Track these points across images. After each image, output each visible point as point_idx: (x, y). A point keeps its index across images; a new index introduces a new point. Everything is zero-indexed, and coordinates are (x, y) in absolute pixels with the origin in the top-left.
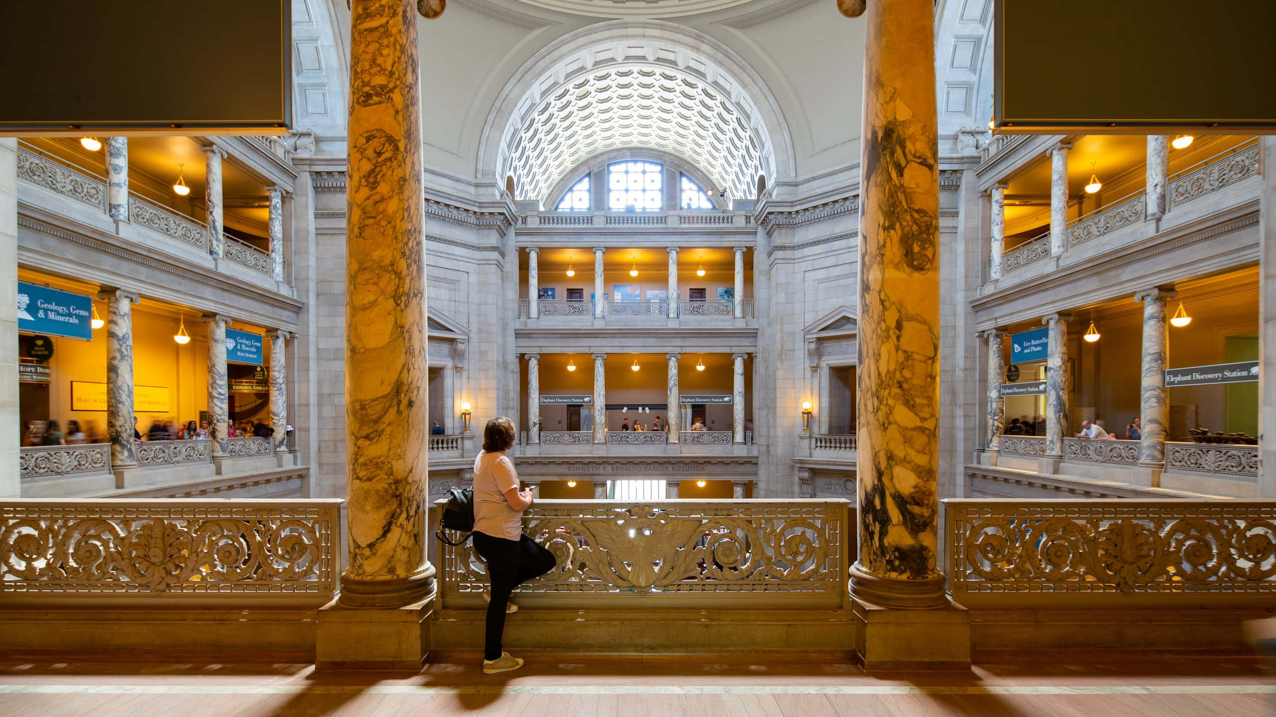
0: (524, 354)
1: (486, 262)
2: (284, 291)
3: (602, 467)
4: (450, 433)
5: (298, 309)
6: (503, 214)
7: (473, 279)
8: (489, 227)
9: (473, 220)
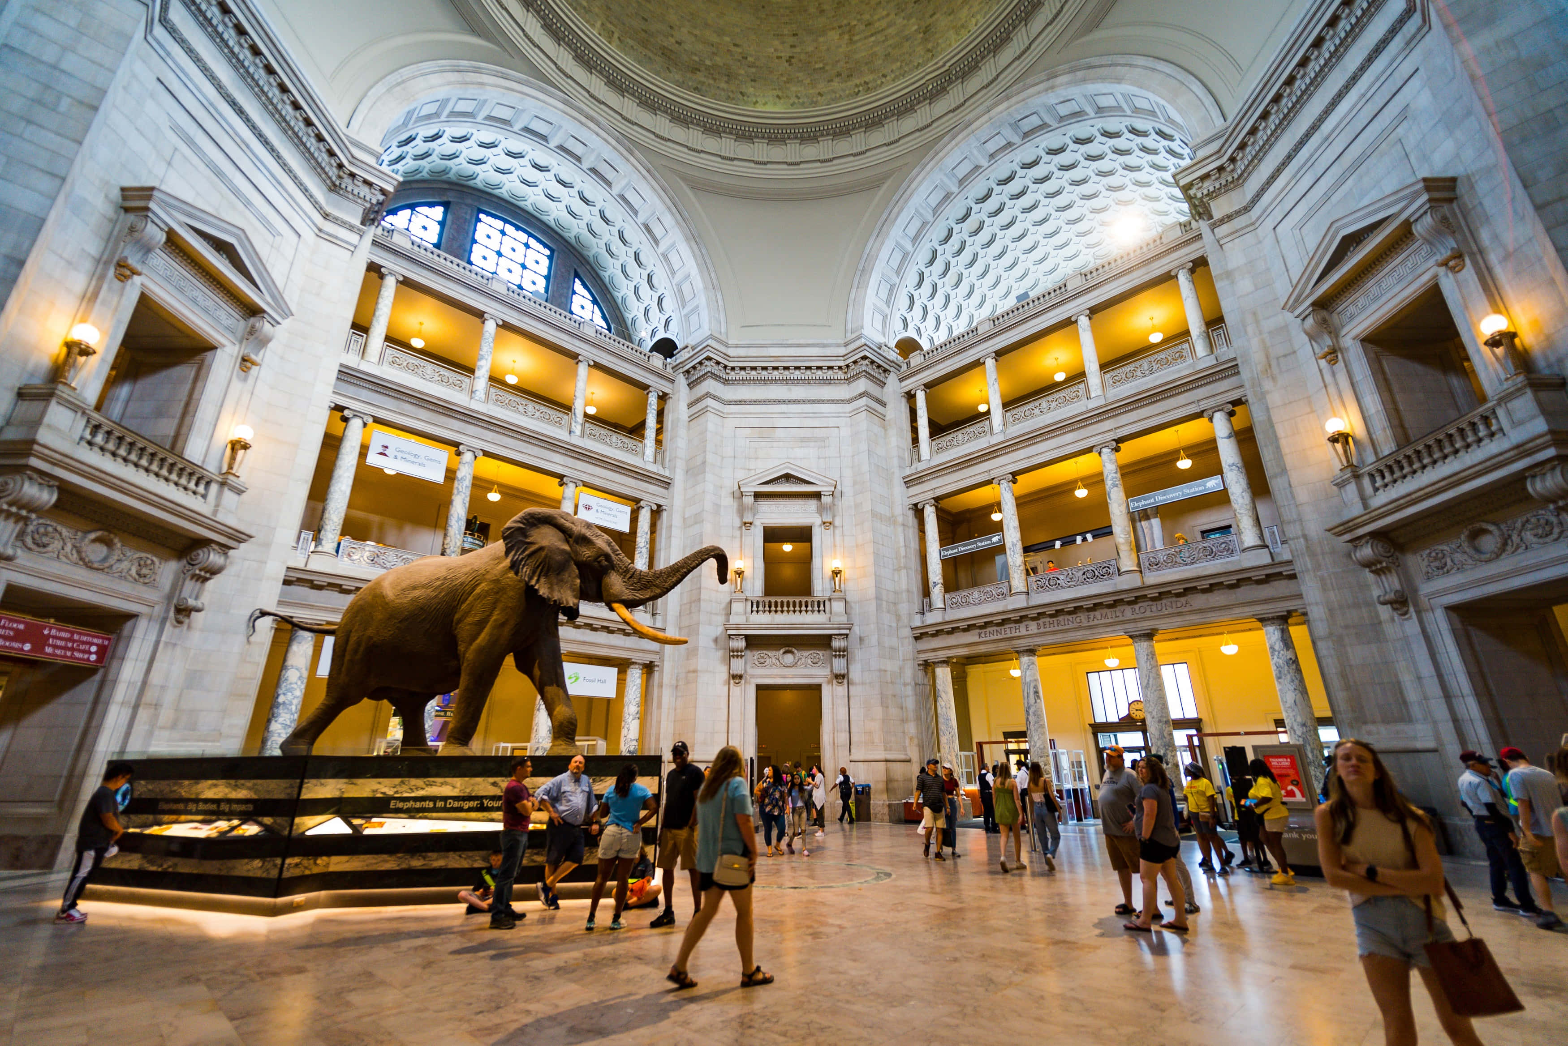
0: (916, 505)
1: (857, 412)
2: (653, 468)
3: (1022, 626)
4: (820, 594)
5: (666, 484)
6: (865, 358)
7: (845, 432)
8: (856, 377)
9: (840, 375)
